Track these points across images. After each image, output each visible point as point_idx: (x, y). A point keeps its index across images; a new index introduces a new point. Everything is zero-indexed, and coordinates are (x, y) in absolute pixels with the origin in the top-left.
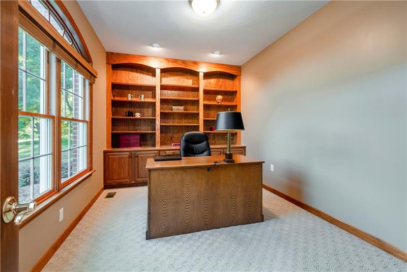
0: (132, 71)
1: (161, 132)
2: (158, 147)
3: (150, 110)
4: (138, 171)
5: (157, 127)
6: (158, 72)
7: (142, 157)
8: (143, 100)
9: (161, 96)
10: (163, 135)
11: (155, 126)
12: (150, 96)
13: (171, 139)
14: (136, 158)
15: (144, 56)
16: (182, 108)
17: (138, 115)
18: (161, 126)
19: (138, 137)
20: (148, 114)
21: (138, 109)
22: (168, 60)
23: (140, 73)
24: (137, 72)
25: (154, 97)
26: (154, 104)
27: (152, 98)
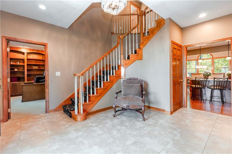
0: (12, 52)
1: (27, 76)
2: (26, 82)
3: (22, 68)
4: (17, 91)
5: (25, 74)
6: (26, 54)
7: (18, 86)
8: (18, 64)
9: (27, 62)
10: (29, 77)
11: (24, 74)
12: (22, 62)
13: (32, 79)
14: (16, 86)
15: (19, 48)
16: (37, 67)
17: (16, 70)
18: (27, 74)
19: (16, 78)
20: (21, 69)
21: (16, 67)
22: (30, 50)
23: (17, 53)
24: (15, 53)
25: (24, 62)
26: (24, 66)
27: (23, 63)
